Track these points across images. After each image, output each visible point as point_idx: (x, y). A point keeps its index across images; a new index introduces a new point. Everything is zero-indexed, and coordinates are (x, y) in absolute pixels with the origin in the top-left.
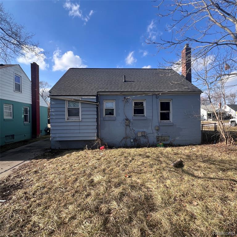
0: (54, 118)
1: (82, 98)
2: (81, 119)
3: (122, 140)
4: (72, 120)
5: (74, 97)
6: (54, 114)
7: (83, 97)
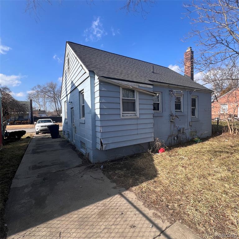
0: (106, 113)
1: (139, 86)
2: (138, 115)
3: (168, 139)
4: (127, 116)
5: (130, 83)
6: (105, 107)
7: (141, 85)
